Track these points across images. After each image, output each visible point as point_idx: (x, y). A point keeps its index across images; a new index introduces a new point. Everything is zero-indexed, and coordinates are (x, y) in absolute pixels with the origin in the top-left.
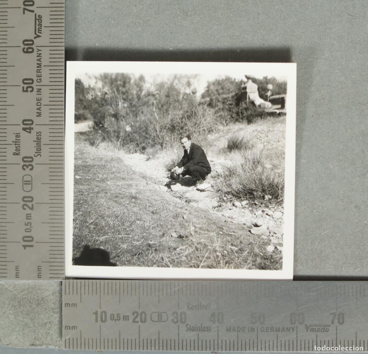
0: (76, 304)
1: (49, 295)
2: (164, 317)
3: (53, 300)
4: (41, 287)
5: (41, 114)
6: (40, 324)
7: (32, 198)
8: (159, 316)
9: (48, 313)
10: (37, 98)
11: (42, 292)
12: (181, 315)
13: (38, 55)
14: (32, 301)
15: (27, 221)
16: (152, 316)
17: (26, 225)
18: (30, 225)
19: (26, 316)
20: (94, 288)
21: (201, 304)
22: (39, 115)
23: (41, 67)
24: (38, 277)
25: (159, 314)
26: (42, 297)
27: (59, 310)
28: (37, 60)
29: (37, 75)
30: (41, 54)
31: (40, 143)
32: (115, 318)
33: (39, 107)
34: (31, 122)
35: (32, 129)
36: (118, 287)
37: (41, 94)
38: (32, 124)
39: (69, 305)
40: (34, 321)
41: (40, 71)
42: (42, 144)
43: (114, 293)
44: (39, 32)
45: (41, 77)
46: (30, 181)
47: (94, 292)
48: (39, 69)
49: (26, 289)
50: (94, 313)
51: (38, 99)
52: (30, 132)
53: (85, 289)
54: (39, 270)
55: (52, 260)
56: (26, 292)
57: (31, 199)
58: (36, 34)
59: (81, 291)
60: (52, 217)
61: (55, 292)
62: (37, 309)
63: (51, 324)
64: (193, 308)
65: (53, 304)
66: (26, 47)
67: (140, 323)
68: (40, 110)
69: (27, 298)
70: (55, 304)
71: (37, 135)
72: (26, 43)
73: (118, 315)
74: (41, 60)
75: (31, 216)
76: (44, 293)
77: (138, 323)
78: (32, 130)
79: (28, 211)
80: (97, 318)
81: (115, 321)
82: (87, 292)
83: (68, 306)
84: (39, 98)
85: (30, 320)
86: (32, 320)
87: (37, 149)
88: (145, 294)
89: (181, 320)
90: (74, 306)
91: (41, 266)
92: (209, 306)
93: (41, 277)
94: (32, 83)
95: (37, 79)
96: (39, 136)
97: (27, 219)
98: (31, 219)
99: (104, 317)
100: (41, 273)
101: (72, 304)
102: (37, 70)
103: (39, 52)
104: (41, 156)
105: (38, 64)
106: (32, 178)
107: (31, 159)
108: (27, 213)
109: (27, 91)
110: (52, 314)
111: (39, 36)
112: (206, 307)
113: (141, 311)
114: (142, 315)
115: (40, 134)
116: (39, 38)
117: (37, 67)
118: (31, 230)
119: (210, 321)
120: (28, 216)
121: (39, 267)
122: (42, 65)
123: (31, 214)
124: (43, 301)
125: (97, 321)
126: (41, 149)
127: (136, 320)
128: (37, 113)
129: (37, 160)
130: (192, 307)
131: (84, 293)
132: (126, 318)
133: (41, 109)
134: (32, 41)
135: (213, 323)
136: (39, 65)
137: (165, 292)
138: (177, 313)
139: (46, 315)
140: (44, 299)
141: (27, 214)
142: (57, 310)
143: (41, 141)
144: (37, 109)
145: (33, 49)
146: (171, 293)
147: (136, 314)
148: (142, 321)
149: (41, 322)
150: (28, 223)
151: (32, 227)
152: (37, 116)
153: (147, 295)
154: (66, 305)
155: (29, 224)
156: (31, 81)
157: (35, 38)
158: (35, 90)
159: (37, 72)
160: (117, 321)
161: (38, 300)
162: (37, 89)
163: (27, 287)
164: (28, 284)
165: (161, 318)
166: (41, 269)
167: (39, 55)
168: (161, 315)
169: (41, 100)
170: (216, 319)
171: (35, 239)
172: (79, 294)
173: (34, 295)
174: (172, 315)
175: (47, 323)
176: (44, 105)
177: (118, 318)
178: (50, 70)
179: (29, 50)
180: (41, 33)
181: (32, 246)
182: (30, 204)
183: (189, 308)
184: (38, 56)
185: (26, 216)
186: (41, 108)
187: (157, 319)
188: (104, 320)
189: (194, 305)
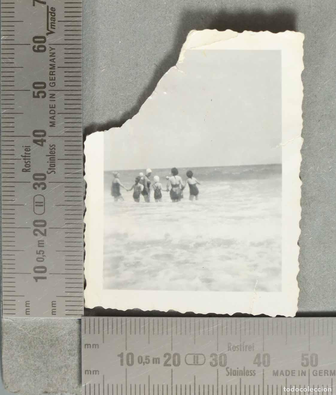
0: (98, 345)
1: (65, 334)
2: (201, 360)
3: (70, 340)
4: (55, 326)
5: (55, 124)
6: (54, 368)
7: (45, 221)
8: (194, 359)
9: (64, 355)
10: (50, 105)
11: (56, 331)
12: (221, 357)
13: (51, 54)
14: (44, 342)
15: (39, 249)
16: (186, 358)
17: (37, 253)
18: (43, 254)
19: (38, 359)
20: (119, 326)
21: (243, 345)
22: (53, 125)
23: (55, 69)
24: (53, 314)
25: (194, 356)
26: (57, 336)
27: (76, 352)
28: (50, 60)
29: (50, 77)
30: (55, 53)
31: (54, 158)
32: (143, 362)
33: (53, 115)
34: (42, 133)
35: (45, 141)
36: (147, 325)
37: (55, 100)
38: (45, 135)
39: (89, 346)
40: (48, 365)
41: (54, 73)
42: (56, 159)
43: (142, 331)
44: (52, 28)
45: (55, 80)
46: (42, 203)
47: (119, 331)
48: (53, 70)
49: (38, 328)
50: (118, 356)
51: (51, 107)
52: (42, 145)
53: (108, 328)
54: (53, 305)
55: (68, 294)
56: (37, 331)
57: (43, 223)
58: (48, 29)
59: (103, 329)
60: (68, 244)
61: (72, 331)
62: (51, 350)
63: (66, 368)
64: (234, 349)
65: (69, 345)
66: (37, 45)
67: (172, 366)
68: (53, 119)
69: (39, 338)
70: (72, 345)
71: (50, 148)
72: (36, 40)
73: (147, 358)
74: (55, 60)
75: (43, 244)
76: (59, 332)
77: (170, 367)
78: (44, 143)
79: (40, 237)
80: (122, 361)
81: (144, 365)
82: (110, 330)
83: (88, 348)
84: (52, 105)
85: (42, 363)
86: (44, 363)
87: (50, 164)
88: (179, 333)
89: (221, 363)
90: (96, 348)
91: (55, 302)
92: (253, 346)
93: (55, 314)
94: (45, 87)
95: (51, 83)
96: (53, 150)
97: (39, 246)
98: (43, 246)
99: (130, 360)
100: (55, 309)
101: (93, 345)
102: (50, 72)
103: (53, 51)
104: (54, 173)
105: (51, 65)
106: (44, 199)
107: (43, 177)
108: (40, 239)
109: (38, 97)
110: (68, 356)
111: (52, 32)
112: (249, 348)
113: (174, 353)
114: (175, 356)
115: (53, 147)
116: (52, 34)
117: (50, 69)
118: (44, 259)
119: (254, 363)
120: (41, 244)
121: (54, 303)
122: (56, 66)
123: (43, 241)
124: (57, 342)
125: (122, 365)
126: (54, 164)
127: (168, 363)
128: (51, 122)
129: (50, 177)
130: (233, 347)
131: (107, 332)
132: (156, 361)
133: (55, 118)
134: (44, 38)
135: (258, 366)
136: (53, 67)
137: (201, 330)
138: (215, 355)
139: (61, 357)
140: (59, 339)
141: (39, 241)
142: (74, 352)
143: (55, 156)
144: (50, 118)
145: (44, 47)
146: (208, 332)
147: (167, 357)
148: (174, 364)
149: (55, 365)
150: (40, 251)
151: (45, 256)
152: (51, 126)
153: (181, 334)
154: (86, 346)
155: (41, 253)
156: (43, 85)
157: (48, 34)
158: (48, 96)
159: (50, 75)
160: (145, 364)
161: (51, 340)
162: (50, 94)
163: (38, 325)
164: (40, 322)
165: (197, 360)
166: (55, 304)
167: (53, 55)
168: (197, 357)
169: (55, 107)
170: (261, 360)
171: (48, 270)
172: (101, 333)
173: (47, 335)
174: (211, 356)
175: (62, 367)
176: (58, 113)
177: (147, 361)
178: (65, 72)
179: (41, 49)
180: (54, 28)
181: (45, 278)
182: (42, 229)
183: (229, 349)
184: (51, 56)
185: (38, 243)
186: (55, 116)
187: (192, 362)
188: (130, 363)
189: (236, 345)
